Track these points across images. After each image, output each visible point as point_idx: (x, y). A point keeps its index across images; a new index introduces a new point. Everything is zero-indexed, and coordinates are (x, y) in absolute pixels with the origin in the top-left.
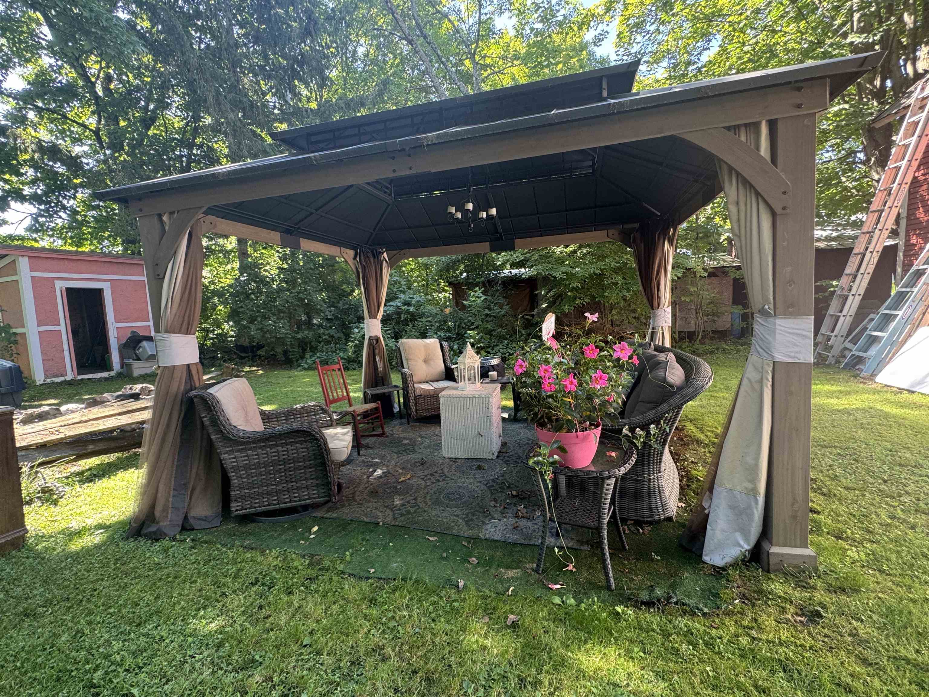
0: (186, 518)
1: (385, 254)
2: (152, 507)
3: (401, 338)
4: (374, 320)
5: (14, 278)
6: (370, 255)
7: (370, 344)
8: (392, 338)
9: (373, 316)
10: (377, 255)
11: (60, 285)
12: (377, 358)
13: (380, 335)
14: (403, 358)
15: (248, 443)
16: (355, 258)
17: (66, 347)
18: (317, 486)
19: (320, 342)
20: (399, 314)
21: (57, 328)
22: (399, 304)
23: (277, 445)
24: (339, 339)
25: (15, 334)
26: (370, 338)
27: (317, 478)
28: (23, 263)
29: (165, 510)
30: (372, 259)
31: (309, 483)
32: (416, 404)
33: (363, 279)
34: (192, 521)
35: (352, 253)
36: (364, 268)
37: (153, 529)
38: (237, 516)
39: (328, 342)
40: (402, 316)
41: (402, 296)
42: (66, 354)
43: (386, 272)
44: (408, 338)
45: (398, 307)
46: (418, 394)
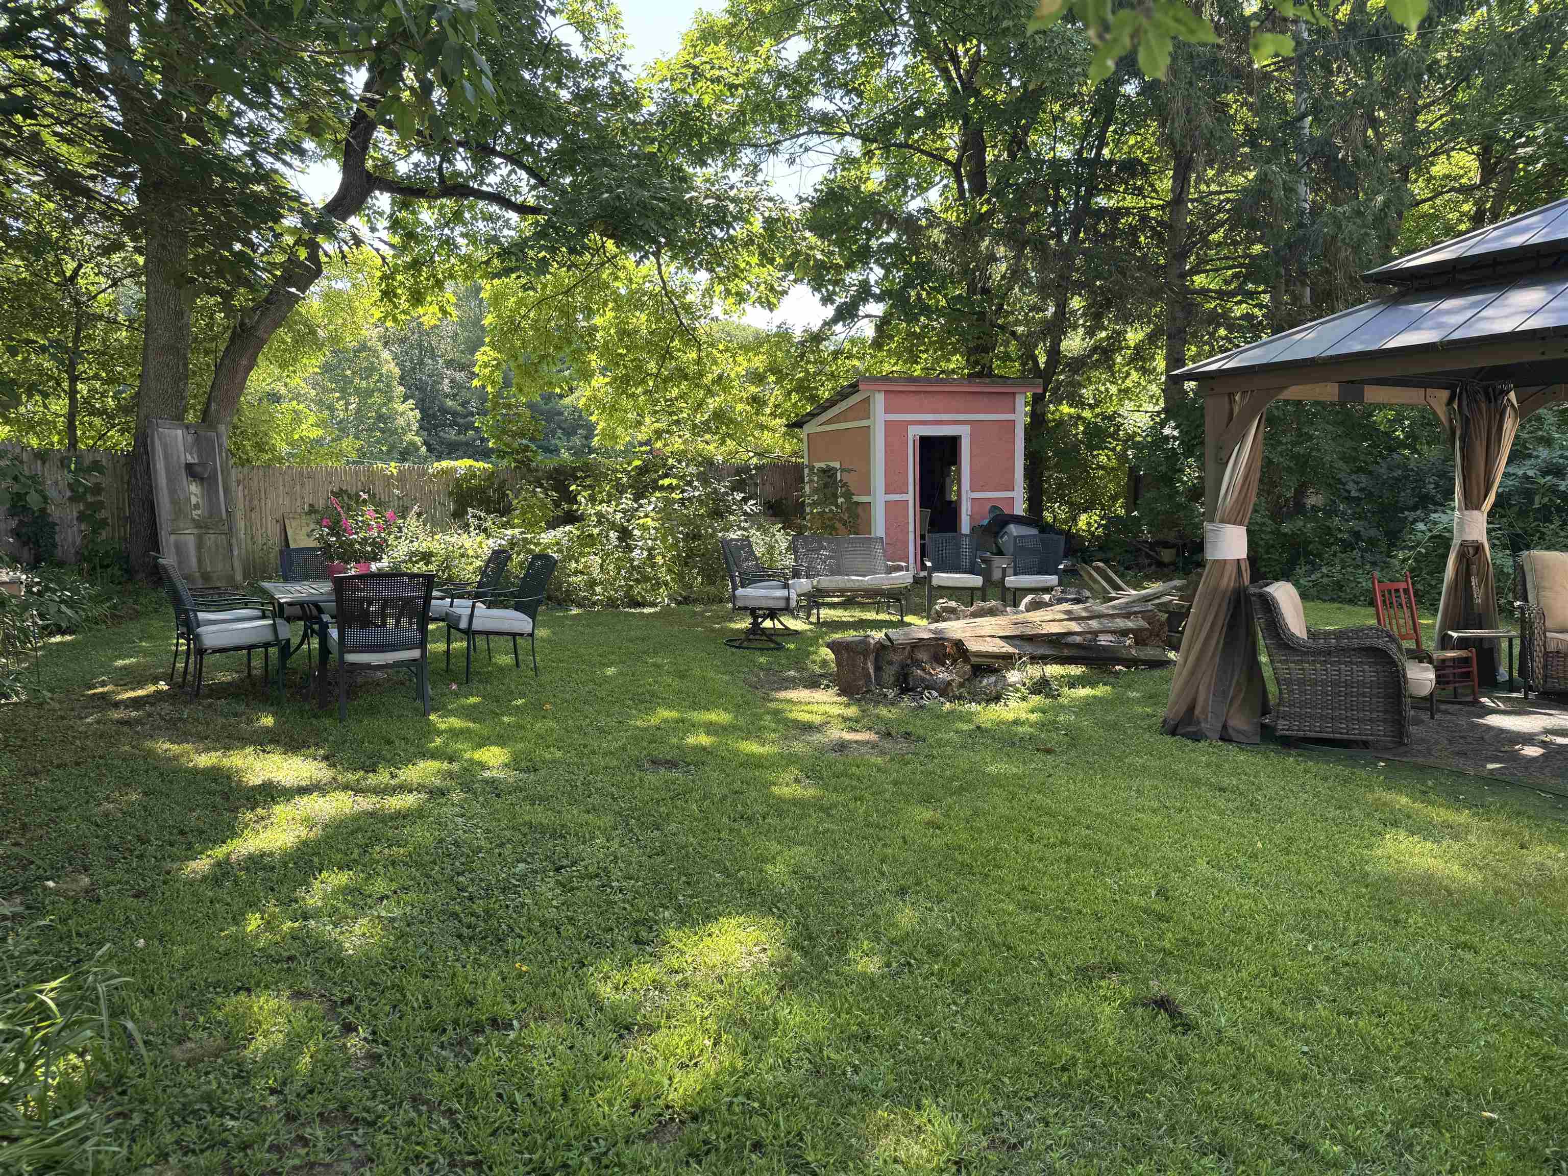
0: (1225, 727)
1: (1512, 395)
2: (1191, 708)
3: (1528, 548)
4: (1476, 512)
5: (864, 423)
6: (1481, 397)
7: (1462, 556)
8: (1505, 547)
9: (1471, 503)
10: (1495, 397)
11: (916, 432)
12: (1474, 581)
13: (1483, 539)
14: (1529, 586)
15: (1307, 653)
16: (1450, 402)
17: (911, 528)
18: (1385, 721)
19: (1329, 545)
20: (1529, 495)
21: (903, 497)
22: (1531, 473)
23: (1339, 662)
24: (1372, 542)
25: (857, 503)
26: (1464, 545)
27: (1386, 712)
28: (879, 401)
29: (1204, 710)
30: (1484, 406)
31: (1374, 715)
32: (1545, 667)
33: (1462, 440)
34: (1230, 731)
35: (1445, 394)
36: (1466, 422)
37: (1191, 729)
38: (1282, 737)
39: (1347, 546)
40: (1537, 499)
41: (1543, 453)
42: (911, 536)
43: (1510, 428)
44: (1548, 548)
45: (1526, 477)
46: (1552, 647)
